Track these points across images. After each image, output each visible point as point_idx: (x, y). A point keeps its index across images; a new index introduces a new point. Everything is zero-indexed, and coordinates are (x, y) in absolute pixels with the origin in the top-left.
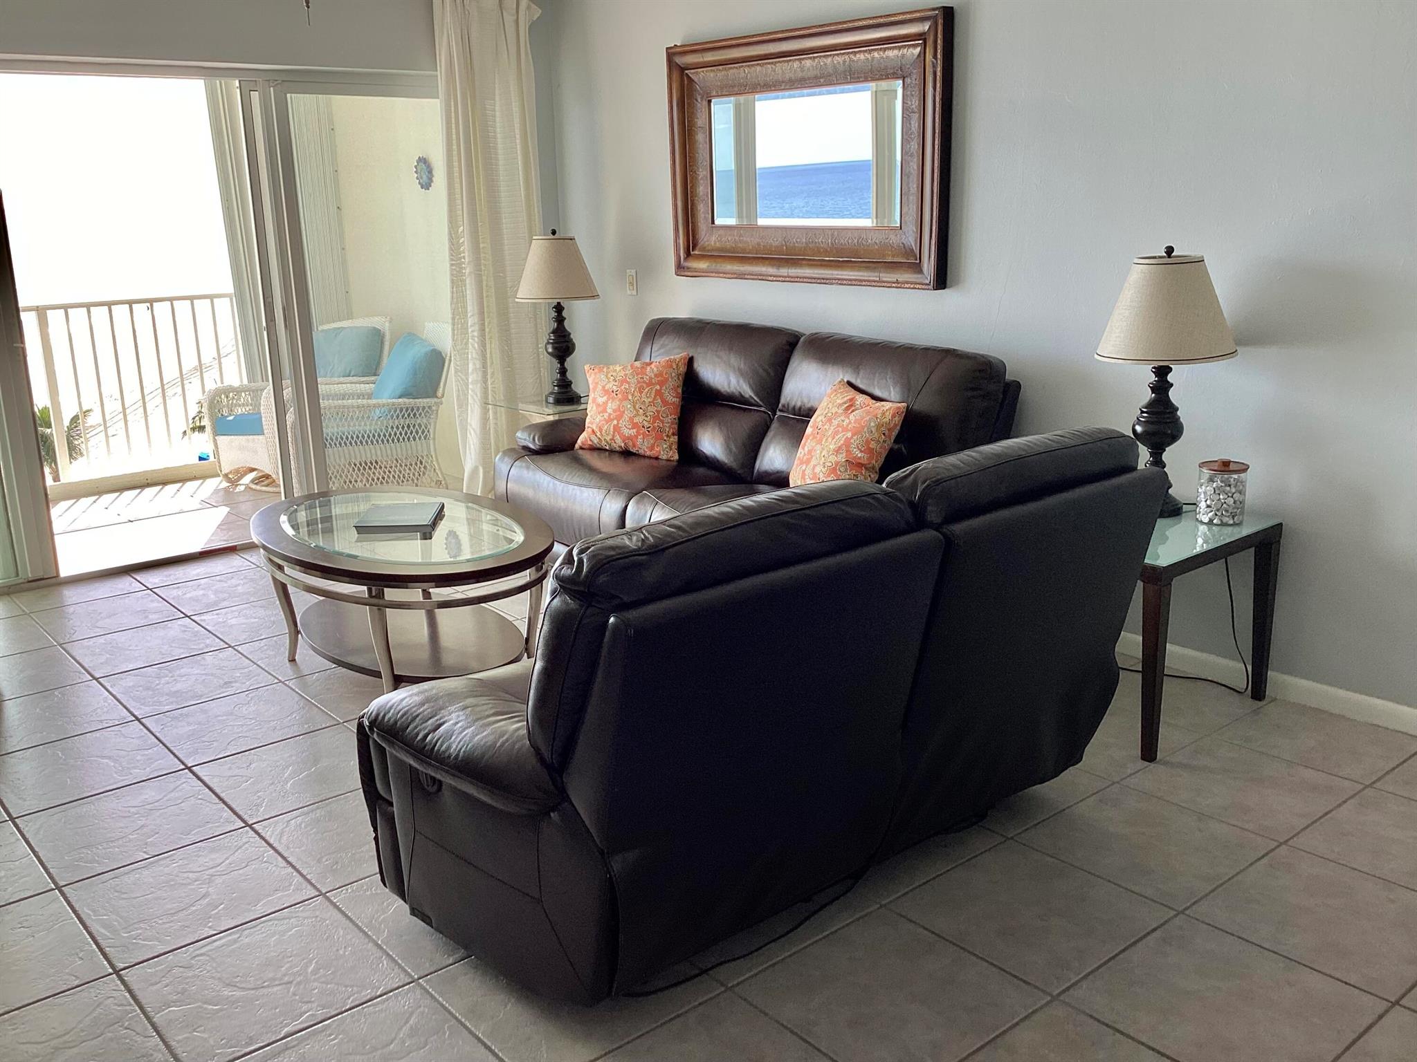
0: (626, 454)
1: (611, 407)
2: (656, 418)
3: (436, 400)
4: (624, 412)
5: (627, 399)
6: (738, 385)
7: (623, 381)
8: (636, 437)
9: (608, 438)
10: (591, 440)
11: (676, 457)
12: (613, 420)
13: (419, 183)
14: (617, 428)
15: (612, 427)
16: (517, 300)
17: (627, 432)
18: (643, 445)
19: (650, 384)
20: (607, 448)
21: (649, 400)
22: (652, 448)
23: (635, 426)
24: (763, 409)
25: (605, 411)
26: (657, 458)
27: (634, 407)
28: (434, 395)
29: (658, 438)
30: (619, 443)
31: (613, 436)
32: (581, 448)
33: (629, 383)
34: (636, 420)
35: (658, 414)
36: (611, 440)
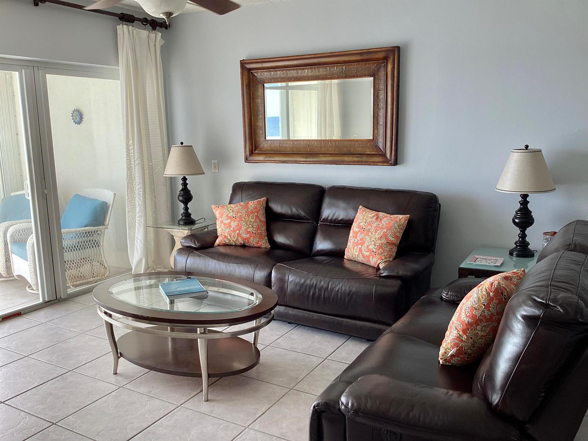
0: (243, 246)
1: (234, 225)
2: (258, 228)
3: (104, 227)
4: (241, 226)
5: (242, 220)
6: (297, 211)
7: (238, 212)
8: (250, 238)
9: (234, 239)
10: (224, 241)
11: (269, 246)
12: (236, 231)
13: (74, 121)
14: (239, 235)
15: (236, 234)
16: (164, 176)
17: (245, 236)
18: (253, 242)
19: (252, 212)
20: (234, 244)
21: (253, 220)
22: (258, 243)
23: (248, 233)
24: (310, 221)
25: (230, 226)
26: (259, 247)
27: (247, 224)
28: (103, 224)
29: (261, 238)
30: (240, 241)
31: (238, 238)
32: (219, 245)
33: (241, 213)
34: (249, 230)
35: (259, 226)
36: (236, 240)
